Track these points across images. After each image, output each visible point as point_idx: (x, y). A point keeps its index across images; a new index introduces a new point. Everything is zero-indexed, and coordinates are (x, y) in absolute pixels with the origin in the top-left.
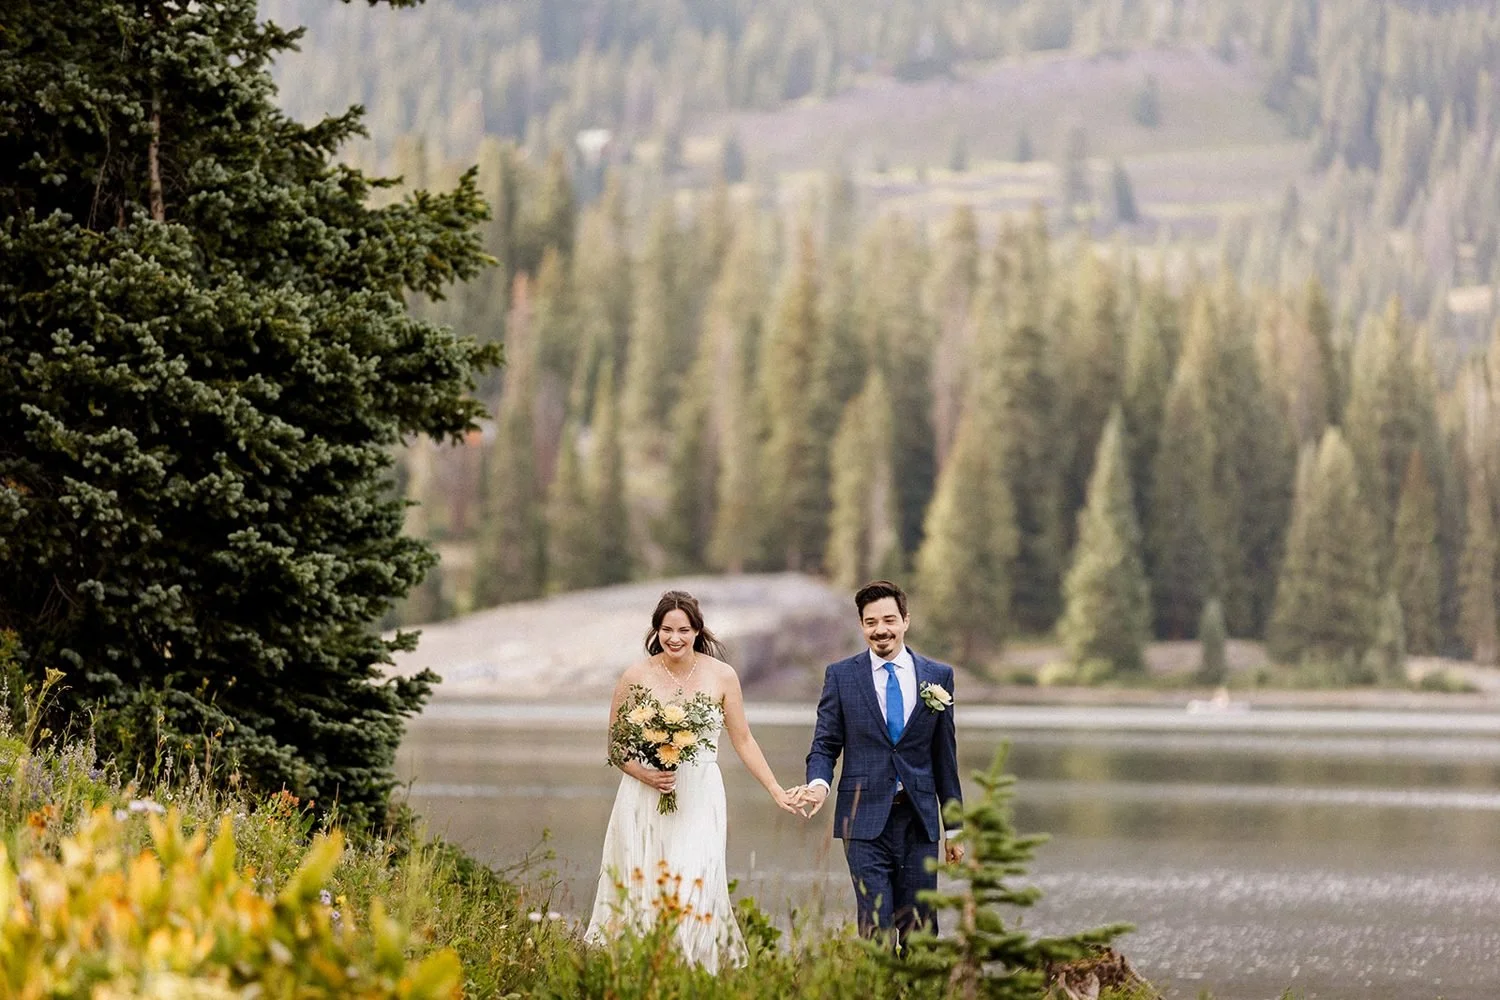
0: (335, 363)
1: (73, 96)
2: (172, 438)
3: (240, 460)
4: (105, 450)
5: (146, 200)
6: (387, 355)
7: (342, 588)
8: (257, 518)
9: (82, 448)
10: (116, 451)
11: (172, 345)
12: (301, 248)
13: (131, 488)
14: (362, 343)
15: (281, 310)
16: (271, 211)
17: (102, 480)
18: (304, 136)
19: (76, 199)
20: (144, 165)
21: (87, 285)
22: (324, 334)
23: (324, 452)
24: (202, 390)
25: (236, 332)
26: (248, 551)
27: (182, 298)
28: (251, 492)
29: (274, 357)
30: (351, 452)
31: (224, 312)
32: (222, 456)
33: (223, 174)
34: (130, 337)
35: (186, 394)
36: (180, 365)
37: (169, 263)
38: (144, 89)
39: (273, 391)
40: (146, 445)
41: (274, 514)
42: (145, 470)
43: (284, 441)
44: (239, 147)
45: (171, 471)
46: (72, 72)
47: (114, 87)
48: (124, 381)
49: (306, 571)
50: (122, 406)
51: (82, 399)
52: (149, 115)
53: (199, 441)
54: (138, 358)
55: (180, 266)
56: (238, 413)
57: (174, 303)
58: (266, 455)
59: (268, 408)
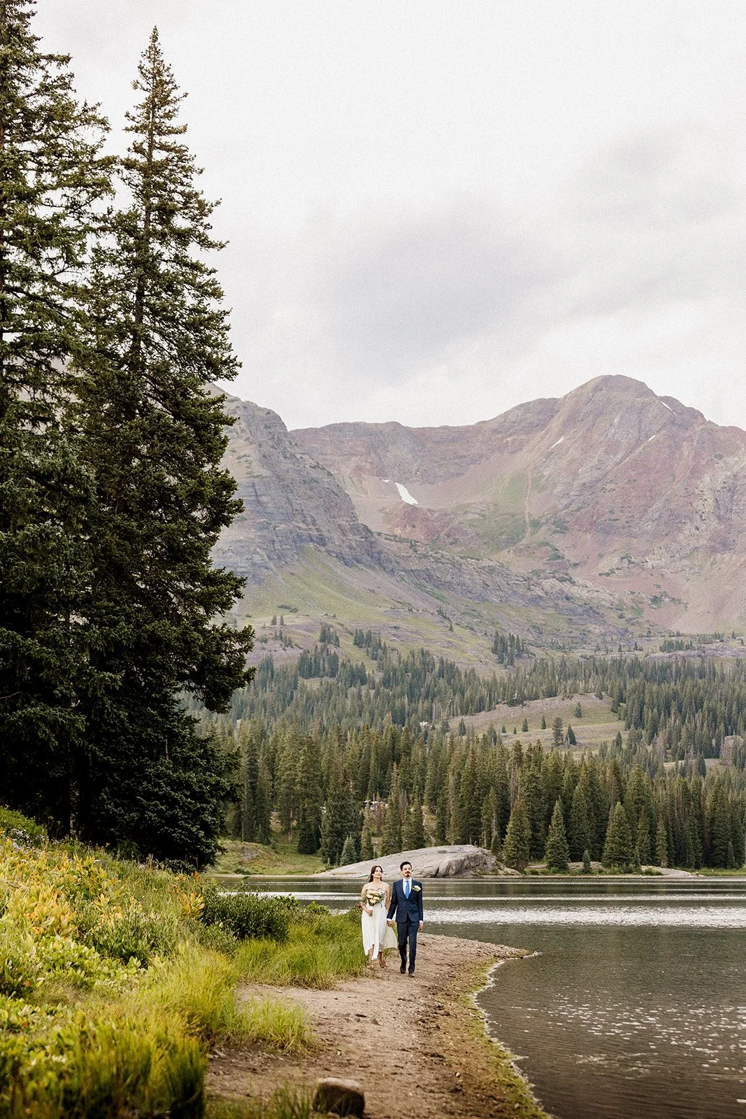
0: (200, 787)
1: (150, 735)
2: (167, 803)
3: (181, 807)
4: (154, 805)
5: (165, 755)
6: (212, 785)
8: (183, 819)
9: (149, 805)
10: (156, 806)
11: (167, 784)
12: (196, 764)
13: (159, 813)
14: (206, 784)
15: (190, 777)
16: (189, 757)
17: (153, 812)
18: (202, 741)
19: (151, 756)
20: (165, 748)
21: (150, 773)
22: (199, 781)
23: (199, 806)
24: (173, 793)
25: (181, 782)
27: (169, 775)
28: (184, 813)
29: (188, 786)
30: (204, 805)
31: (178, 778)
32: (177, 806)
33: (179, 750)
34: (159, 783)
35: (170, 794)
36: (169, 789)
37: (167, 768)
38: (164, 733)
39: (188, 793)
40: (162, 804)
41: (188, 818)
42: (162, 809)
43: (190, 803)
44: (182, 745)
45: (167, 810)
46: (149, 730)
47: (158, 733)
48: (157, 792)
50: (157, 796)
51: (149, 795)
52: (165, 738)
53: (173, 803)
54: (160, 787)
55: (170, 769)
56: (181, 798)
57: (168, 776)
58: (186, 806)
59: (187, 797)
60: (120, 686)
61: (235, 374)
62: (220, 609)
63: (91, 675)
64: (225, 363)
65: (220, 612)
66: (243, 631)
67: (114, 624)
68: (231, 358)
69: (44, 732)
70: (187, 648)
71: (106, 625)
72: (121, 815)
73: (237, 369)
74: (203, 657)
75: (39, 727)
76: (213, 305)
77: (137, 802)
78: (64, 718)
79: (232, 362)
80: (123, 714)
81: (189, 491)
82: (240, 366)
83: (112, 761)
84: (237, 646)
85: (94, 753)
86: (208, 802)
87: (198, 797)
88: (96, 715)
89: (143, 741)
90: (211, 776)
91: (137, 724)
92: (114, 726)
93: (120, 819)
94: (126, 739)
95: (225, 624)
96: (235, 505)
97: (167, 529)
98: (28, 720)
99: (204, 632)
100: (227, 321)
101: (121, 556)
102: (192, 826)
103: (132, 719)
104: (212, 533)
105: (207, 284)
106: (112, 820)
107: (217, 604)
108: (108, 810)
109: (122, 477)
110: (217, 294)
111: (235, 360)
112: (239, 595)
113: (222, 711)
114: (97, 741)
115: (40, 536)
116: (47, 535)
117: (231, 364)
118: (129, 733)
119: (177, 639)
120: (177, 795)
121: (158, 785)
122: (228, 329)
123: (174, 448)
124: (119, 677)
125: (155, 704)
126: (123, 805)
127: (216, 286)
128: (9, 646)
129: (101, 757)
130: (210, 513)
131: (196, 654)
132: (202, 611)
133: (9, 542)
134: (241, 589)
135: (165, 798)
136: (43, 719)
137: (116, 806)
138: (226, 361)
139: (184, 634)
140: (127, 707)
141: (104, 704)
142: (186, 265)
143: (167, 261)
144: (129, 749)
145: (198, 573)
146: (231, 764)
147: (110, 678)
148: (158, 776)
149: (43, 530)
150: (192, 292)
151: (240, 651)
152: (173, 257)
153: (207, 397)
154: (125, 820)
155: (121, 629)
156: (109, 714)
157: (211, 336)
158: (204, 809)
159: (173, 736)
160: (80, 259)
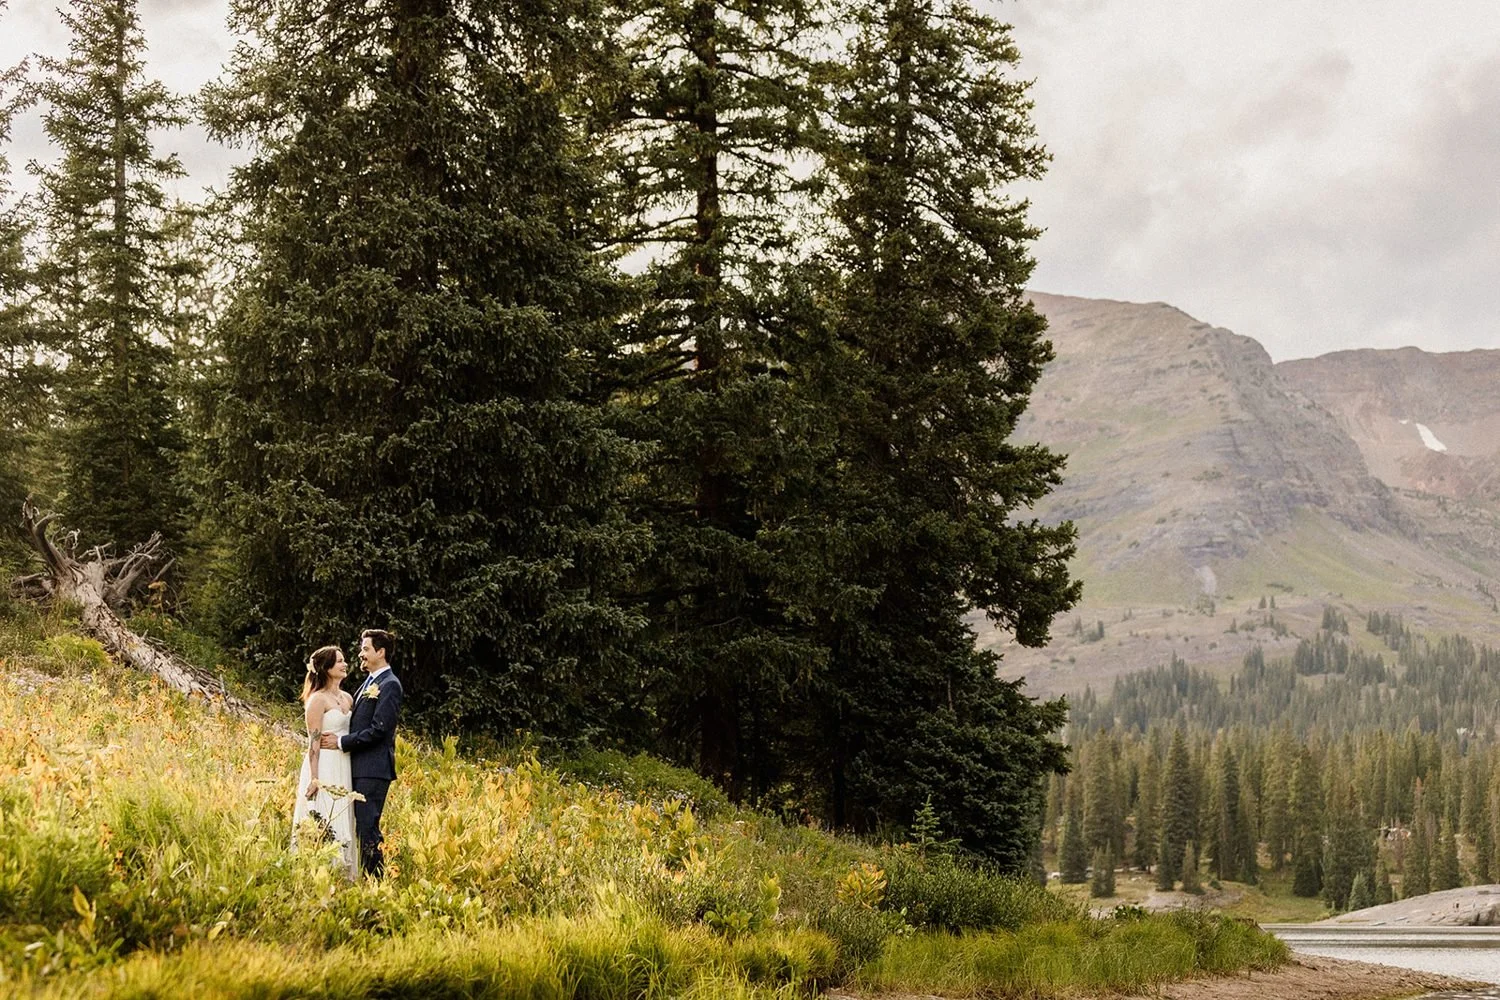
0: (996, 748)
1: (924, 675)
2: (947, 770)
3: (968, 776)
4: (928, 774)
5: (947, 703)
6: (1013, 745)
7: (1003, 813)
8: (973, 793)
9: (922, 773)
10: (931, 774)
11: (947, 744)
12: (991, 717)
13: (935, 784)
14: (1004, 743)
15: (979, 733)
16: (980, 706)
17: (927, 782)
18: (1008, 685)
19: (925, 704)
20: (946, 694)
21: (923, 727)
22: (995, 740)
23: (994, 774)
24: (955, 756)
25: (967, 740)
26: (970, 802)
27: (951, 731)
28: (972, 784)
29: (979, 746)
30: (1002, 774)
31: (964, 734)
32: (962, 775)
33: (965, 695)
34: (935, 742)
35: (951, 758)
36: (950, 749)
37: (949, 720)
38: (945, 672)
39: (979, 756)
40: (941, 772)
41: (978, 791)
42: (939, 779)
43: (982, 770)
45: (948, 780)
47: (936, 672)
48: (933, 754)
49: (988, 807)
50: (932, 761)
51: (921, 759)
52: (946, 679)
53: (955, 770)
54: (937, 747)
55: (952, 722)
56: (967, 763)
57: (949, 732)
58: (976, 774)
59: (976, 761)
60: (876, 605)
61: (1043, 170)
62: (1026, 498)
63: (836, 590)
64: (1028, 155)
65: (1026, 502)
66: (1059, 529)
67: (867, 519)
68: (1038, 148)
69: (769, 670)
70: (974, 550)
71: (857, 521)
72: (884, 789)
73: (1045, 163)
74: (999, 566)
75: (761, 664)
76: (1007, 74)
77: (905, 769)
78: (797, 651)
79: (1037, 153)
80: (886, 645)
81: (972, 328)
82: (1051, 159)
83: (871, 712)
84: (1052, 550)
85: (845, 702)
86: (1008, 769)
87: (993, 761)
88: (845, 647)
89: (916, 684)
90: (1012, 732)
91: (908, 660)
92: (873, 662)
93: (883, 794)
94: (891, 682)
95: (1036, 521)
96: (1042, 350)
97: (942, 384)
98: (745, 655)
99: (1001, 532)
100: (1028, 95)
101: (877, 423)
102: (985, 803)
103: (900, 655)
104: (1019, 396)
105: (997, 44)
106: (871, 797)
107: (1021, 490)
108: (865, 780)
109: (877, 313)
110: (1009, 56)
111: (1042, 150)
112: (1056, 480)
113: (1038, 643)
114: (850, 685)
115: (755, 394)
116: (764, 392)
117: (1037, 157)
118: (895, 673)
119: (959, 538)
120: (962, 759)
121: (932, 744)
122: (1030, 106)
123: (950, 271)
124: (874, 592)
125: (930, 631)
126: (887, 775)
127: (1009, 46)
128: (718, 550)
129: (856, 708)
130: (1010, 364)
131: (987, 560)
132: (997, 500)
133: (711, 405)
134: (1058, 471)
135: (943, 763)
136: (768, 652)
137: (876, 775)
138: (1029, 151)
139: (969, 531)
140: (894, 637)
141: (857, 631)
142: (970, 21)
143: (942, 17)
144: (895, 696)
145: (987, 445)
146: (1050, 718)
147: (862, 592)
148: (935, 733)
149: (758, 386)
150: (977, 55)
151: (1057, 557)
152: (949, 9)
153: (1004, 203)
154: (889, 794)
155: (878, 526)
156: (863, 645)
157: (1005, 117)
158: (1002, 779)
159: (958, 676)
160: (815, 17)
